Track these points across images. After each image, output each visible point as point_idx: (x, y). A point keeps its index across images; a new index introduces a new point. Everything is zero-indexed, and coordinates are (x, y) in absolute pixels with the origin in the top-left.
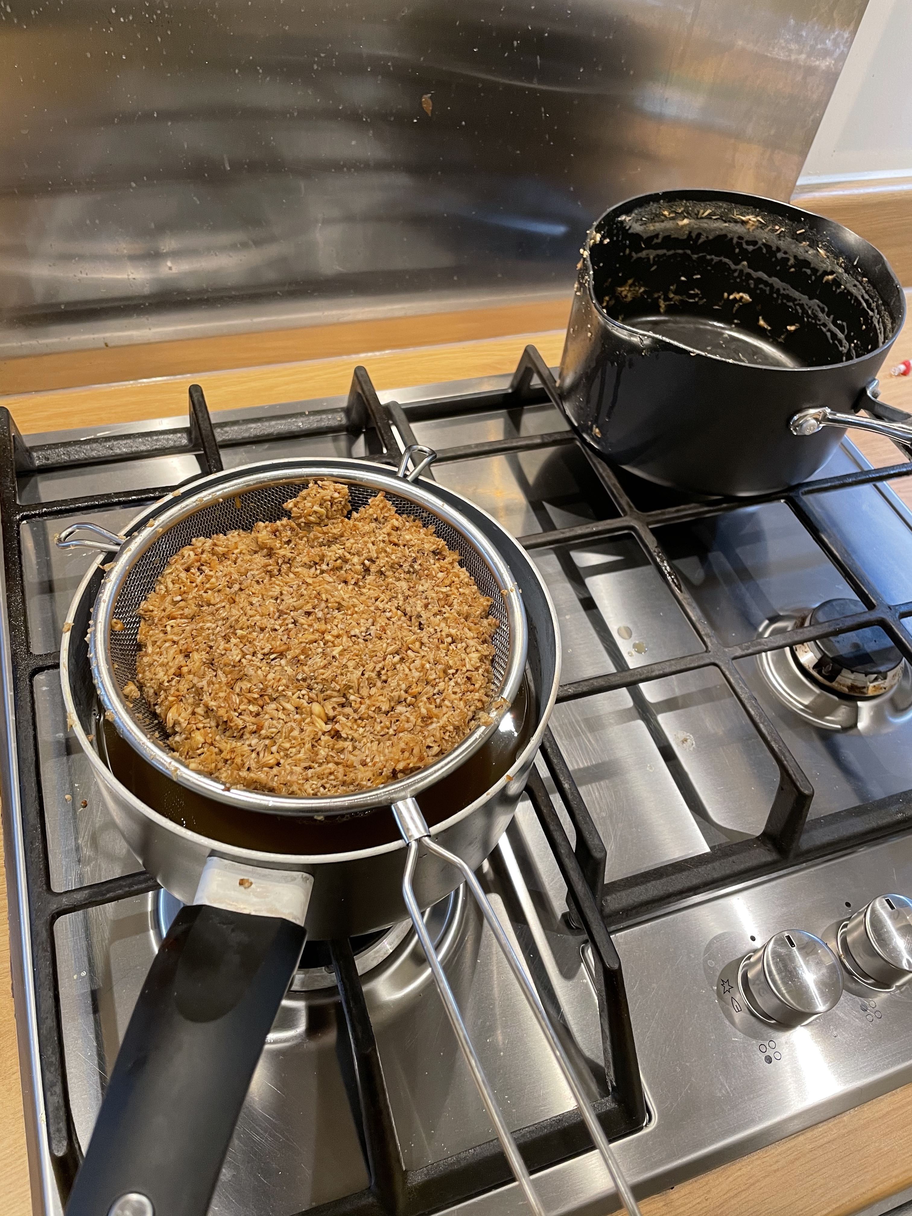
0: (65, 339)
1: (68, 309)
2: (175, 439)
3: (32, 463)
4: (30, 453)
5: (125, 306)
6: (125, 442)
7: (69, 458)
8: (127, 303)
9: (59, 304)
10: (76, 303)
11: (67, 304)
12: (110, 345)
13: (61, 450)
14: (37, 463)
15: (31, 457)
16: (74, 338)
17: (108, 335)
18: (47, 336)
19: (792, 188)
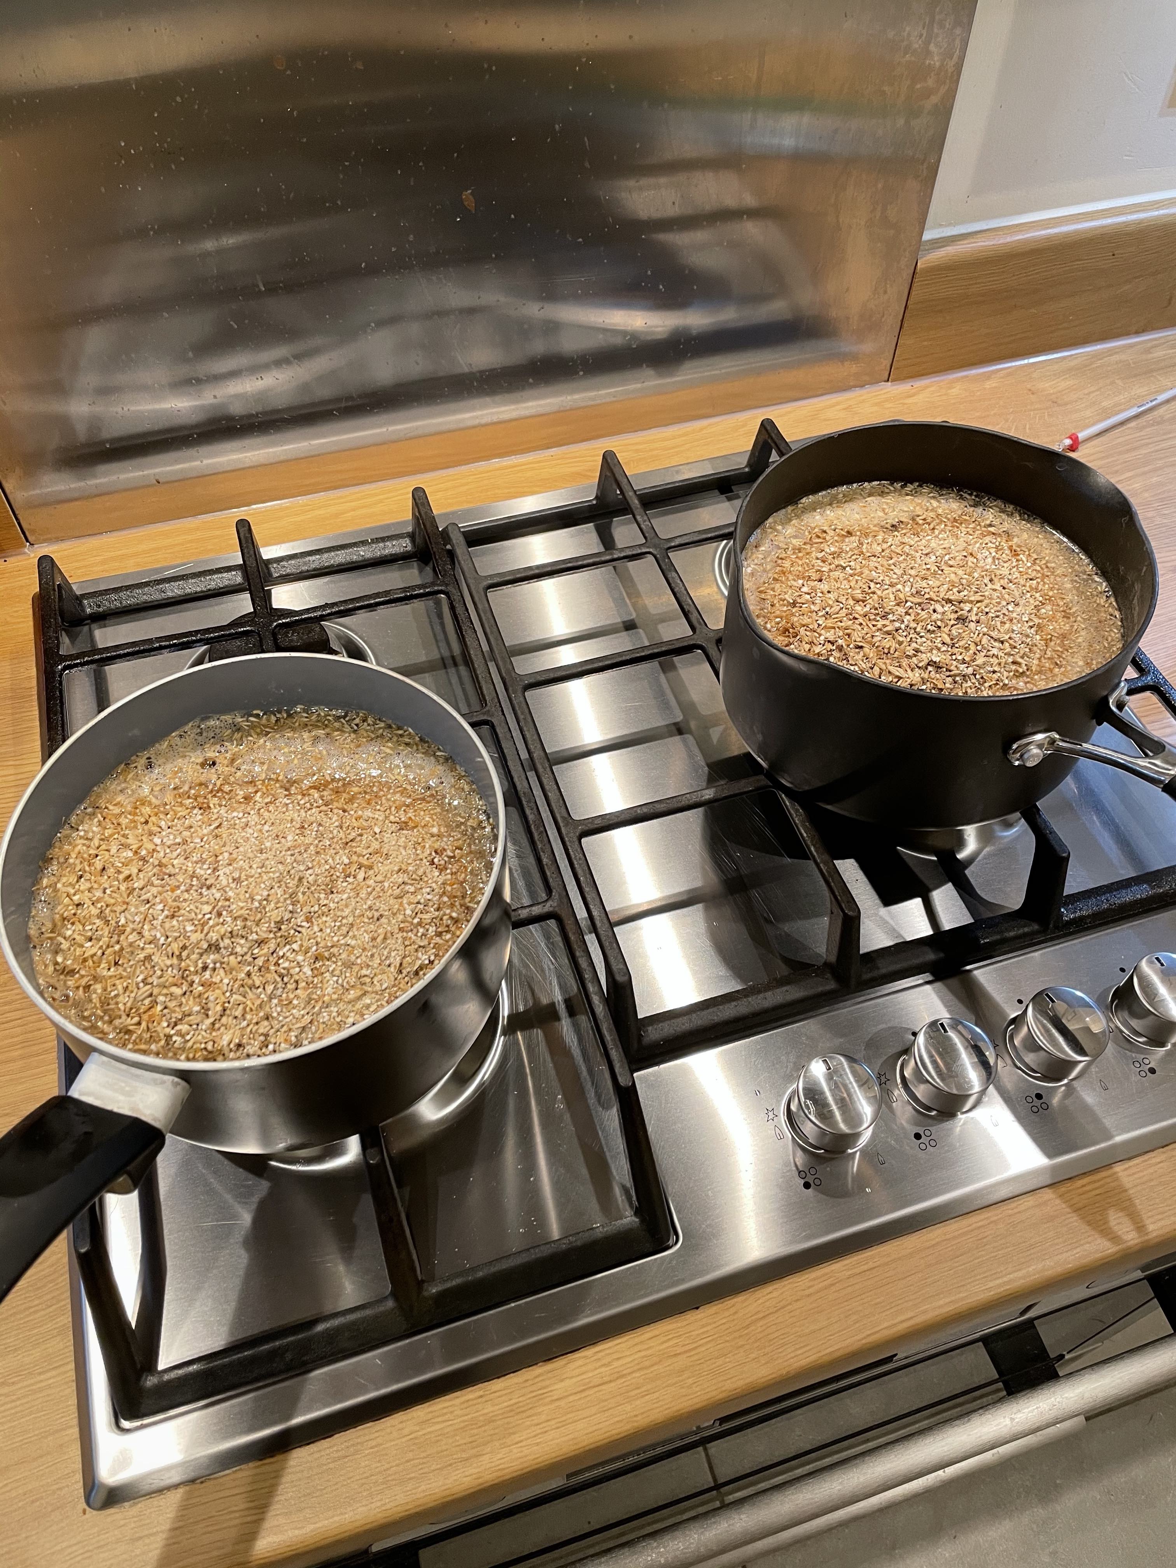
0: (114, 478)
1: (116, 445)
2: (230, 577)
3: (84, 611)
4: (81, 602)
5: (172, 438)
6: (177, 583)
7: (121, 603)
8: (174, 435)
9: (103, 442)
10: (121, 439)
11: (112, 441)
12: (160, 481)
13: (113, 596)
14: (88, 611)
15: (81, 604)
16: (123, 476)
17: (157, 470)
18: (95, 476)
19: (918, 245)
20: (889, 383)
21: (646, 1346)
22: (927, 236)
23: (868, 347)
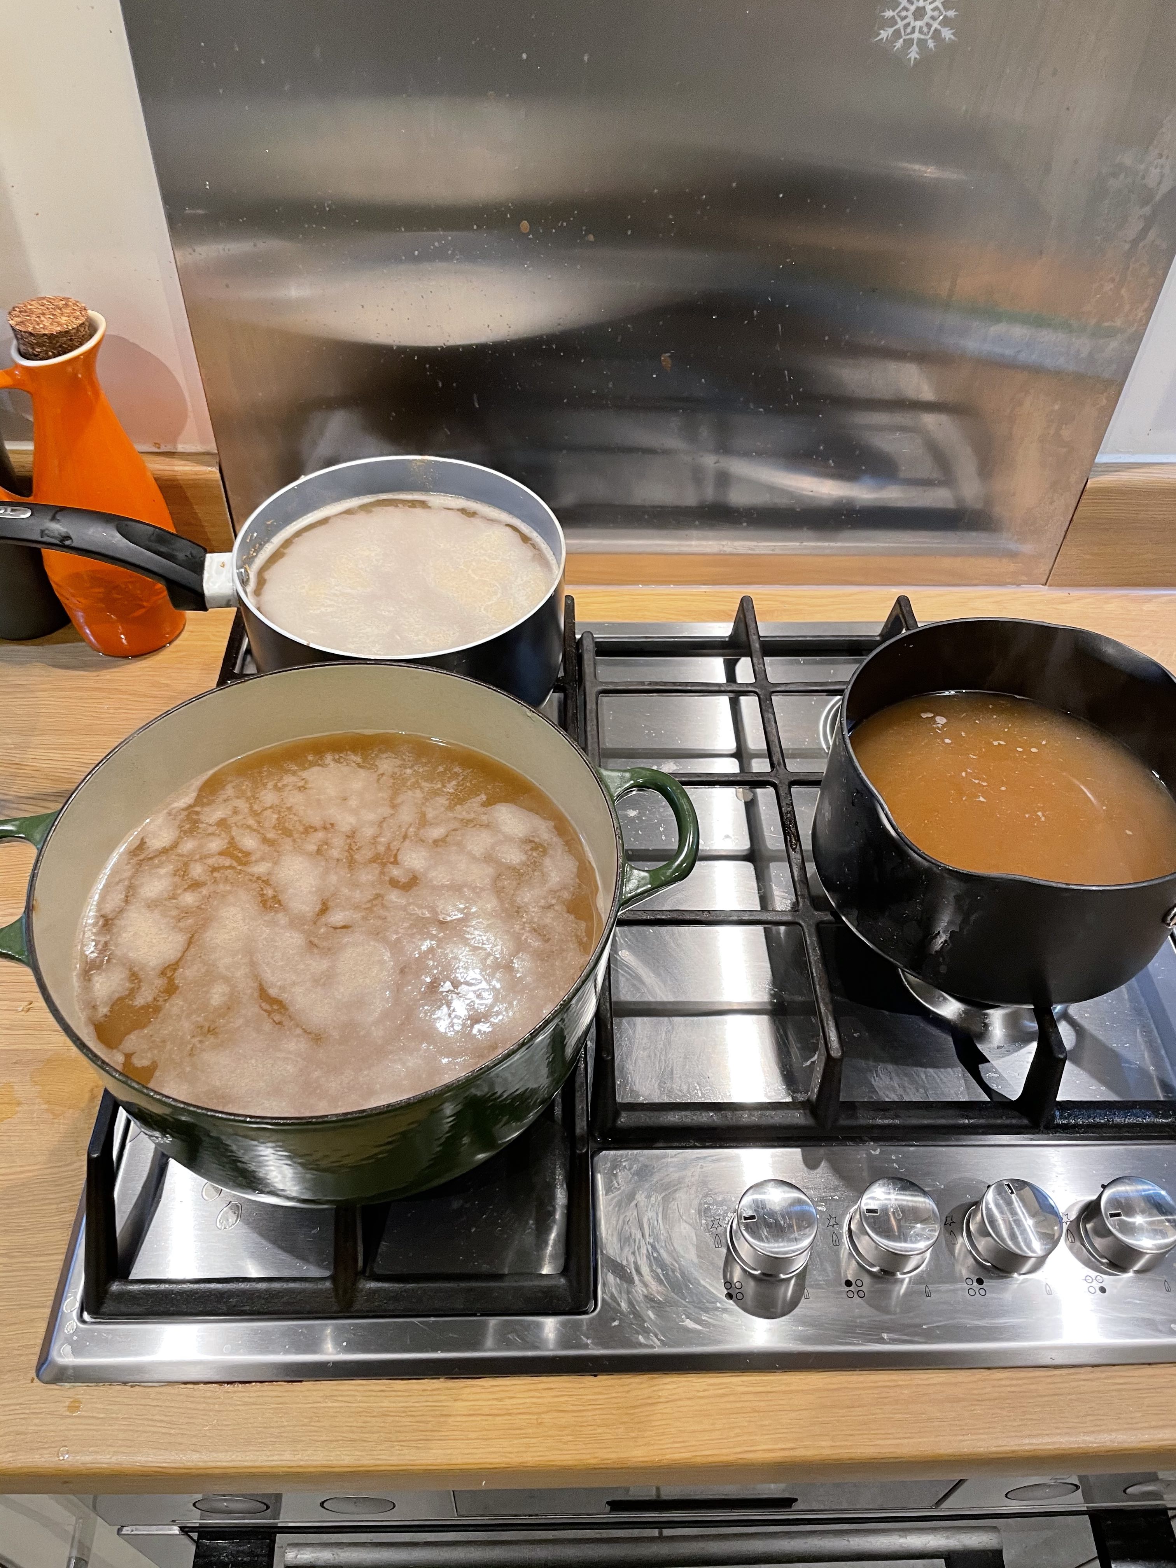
19: (1091, 467)
20: (1046, 587)
21: (539, 1395)
22: (1100, 459)
23: (1027, 548)
